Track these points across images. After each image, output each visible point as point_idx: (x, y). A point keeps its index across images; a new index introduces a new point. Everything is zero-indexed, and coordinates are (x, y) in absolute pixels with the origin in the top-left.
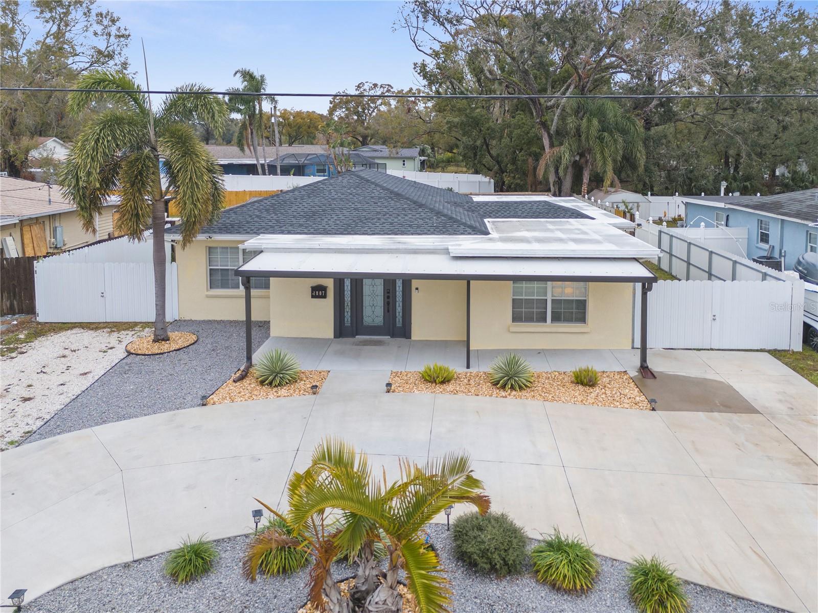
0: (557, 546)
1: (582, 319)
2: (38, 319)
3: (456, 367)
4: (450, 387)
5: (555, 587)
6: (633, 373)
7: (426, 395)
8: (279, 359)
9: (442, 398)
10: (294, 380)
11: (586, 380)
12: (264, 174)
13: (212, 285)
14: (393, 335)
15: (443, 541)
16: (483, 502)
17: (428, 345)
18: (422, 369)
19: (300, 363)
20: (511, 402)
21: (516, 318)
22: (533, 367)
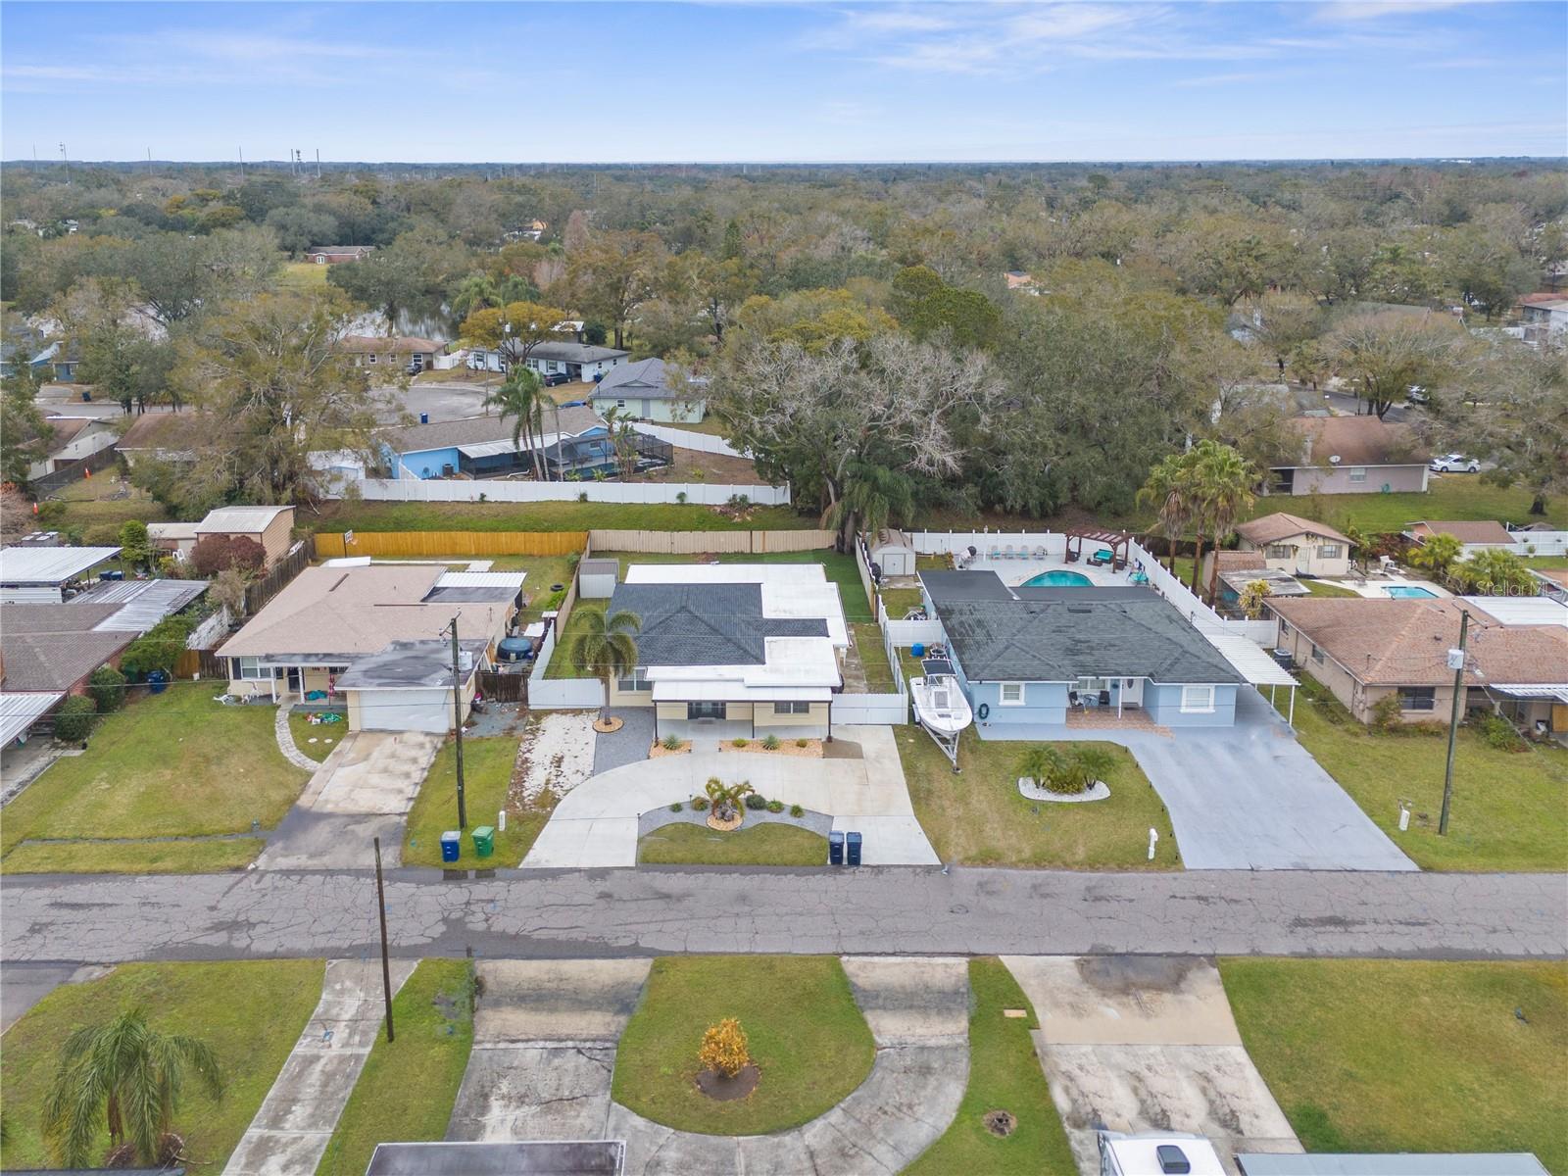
0: (774, 802)
1: (807, 711)
2: (531, 707)
3: (747, 738)
4: (745, 749)
5: (772, 811)
6: (824, 740)
7: (735, 753)
8: (672, 738)
9: (742, 754)
10: (680, 747)
11: (802, 744)
12: (545, 479)
13: (620, 689)
14: (717, 717)
15: (744, 803)
16: (753, 791)
17: (735, 723)
18: (733, 739)
19: (681, 737)
20: (770, 755)
21: (776, 711)
22: (779, 737)
